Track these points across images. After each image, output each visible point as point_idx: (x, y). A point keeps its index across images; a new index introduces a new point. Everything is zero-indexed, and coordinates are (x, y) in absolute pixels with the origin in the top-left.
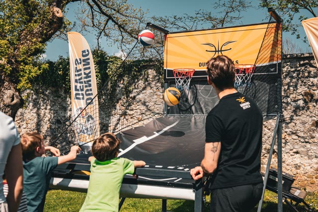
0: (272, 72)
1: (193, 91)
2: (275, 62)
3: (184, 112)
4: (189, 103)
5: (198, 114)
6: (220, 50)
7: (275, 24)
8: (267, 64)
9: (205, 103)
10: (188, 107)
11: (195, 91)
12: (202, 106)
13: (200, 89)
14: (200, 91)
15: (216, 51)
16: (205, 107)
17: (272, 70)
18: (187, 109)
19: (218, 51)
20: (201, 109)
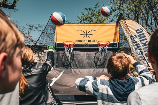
0: (115, 47)
1: (71, 55)
2: (116, 42)
3: (66, 67)
4: (69, 62)
5: (74, 67)
6: (87, 34)
7: (116, 24)
8: (112, 43)
9: (78, 62)
10: (68, 64)
11: (72, 55)
12: (77, 63)
13: (75, 54)
14: (75, 55)
15: (85, 35)
16: (78, 64)
17: (115, 46)
18: (68, 65)
19: (86, 35)
20: (76, 65)
